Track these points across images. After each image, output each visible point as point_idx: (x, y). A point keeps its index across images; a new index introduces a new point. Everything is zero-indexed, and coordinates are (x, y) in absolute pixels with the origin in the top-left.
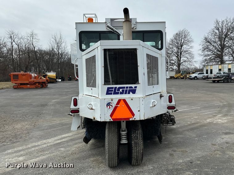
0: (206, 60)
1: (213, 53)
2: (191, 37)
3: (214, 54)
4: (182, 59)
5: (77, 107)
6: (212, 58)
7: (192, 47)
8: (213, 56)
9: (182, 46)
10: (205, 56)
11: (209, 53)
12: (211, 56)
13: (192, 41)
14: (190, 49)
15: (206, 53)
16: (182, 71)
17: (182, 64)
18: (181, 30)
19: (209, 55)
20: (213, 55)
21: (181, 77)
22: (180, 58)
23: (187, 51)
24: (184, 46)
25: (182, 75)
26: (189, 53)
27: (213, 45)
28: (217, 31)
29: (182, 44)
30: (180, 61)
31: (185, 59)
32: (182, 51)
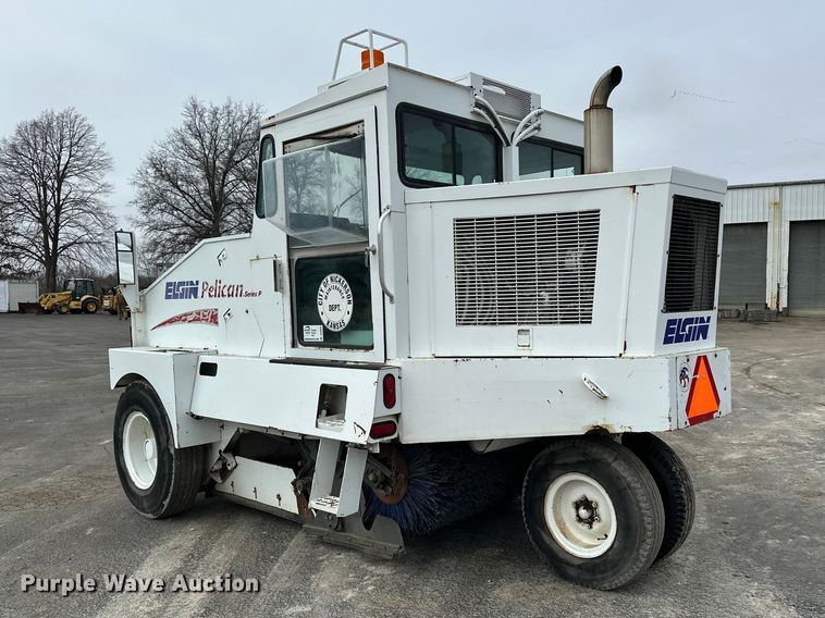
0: (156, 243)
1: (185, 218)
2: (104, 150)
3: (187, 225)
4: (67, 233)
5: (394, 411)
6: (182, 237)
7: (105, 189)
8: (185, 230)
9: (61, 178)
10: (155, 228)
11: (167, 218)
12: (175, 231)
13: (104, 165)
14: (97, 196)
15: (157, 217)
16: (76, 282)
17: (64, 253)
18: (56, 114)
19: (167, 227)
20: (183, 226)
21: (73, 305)
22: (57, 226)
23: (83, 201)
24: (73, 180)
25: (75, 300)
26: (97, 212)
27: (182, 191)
28: (196, 144)
29: (61, 168)
30: (55, 240)
31: (79, 232)
32: (62, 197)
